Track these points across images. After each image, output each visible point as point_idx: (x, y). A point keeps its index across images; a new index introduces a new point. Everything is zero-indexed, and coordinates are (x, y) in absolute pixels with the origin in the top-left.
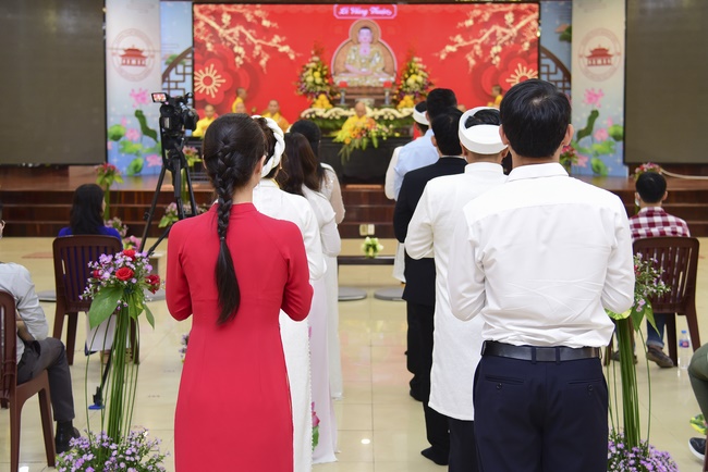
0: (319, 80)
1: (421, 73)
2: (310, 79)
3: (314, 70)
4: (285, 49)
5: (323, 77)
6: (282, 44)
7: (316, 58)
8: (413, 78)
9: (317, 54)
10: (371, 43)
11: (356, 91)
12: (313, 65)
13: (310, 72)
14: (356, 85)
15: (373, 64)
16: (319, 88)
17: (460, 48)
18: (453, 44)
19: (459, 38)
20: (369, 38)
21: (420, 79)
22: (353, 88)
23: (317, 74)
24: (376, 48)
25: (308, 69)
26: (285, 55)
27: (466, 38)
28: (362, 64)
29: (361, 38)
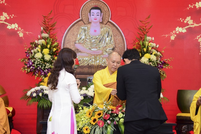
0: (48, 57)
1: (155, 52)
2: (39, 55)
3: (43, 47)
4: (14, 26)
5: (52, 54)
6: (11, 22)
7: (45, 35)
8: (147, 56)
9: (46, 30)
10: (102, 23)
11: (86, 70)
12: (42, 41)
13: (39, 48)
14: (85, 64)
15: (102, 45)
16: (48, 66)
17: (189, 29)
18: (183, 25)
19: (189, 20)
20: (99, 18)
21: (153, 58)
22: (83, 67)
23: (46, 51)
24: (106, 28)
25: (36, 46)
26: (14, 33)
27: (196, 20)
28: (92, 44)
29: (92, 18)
